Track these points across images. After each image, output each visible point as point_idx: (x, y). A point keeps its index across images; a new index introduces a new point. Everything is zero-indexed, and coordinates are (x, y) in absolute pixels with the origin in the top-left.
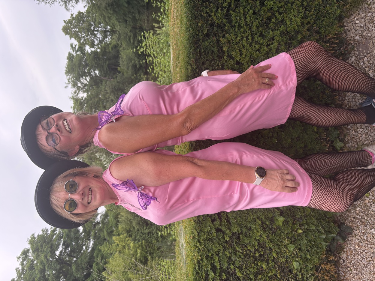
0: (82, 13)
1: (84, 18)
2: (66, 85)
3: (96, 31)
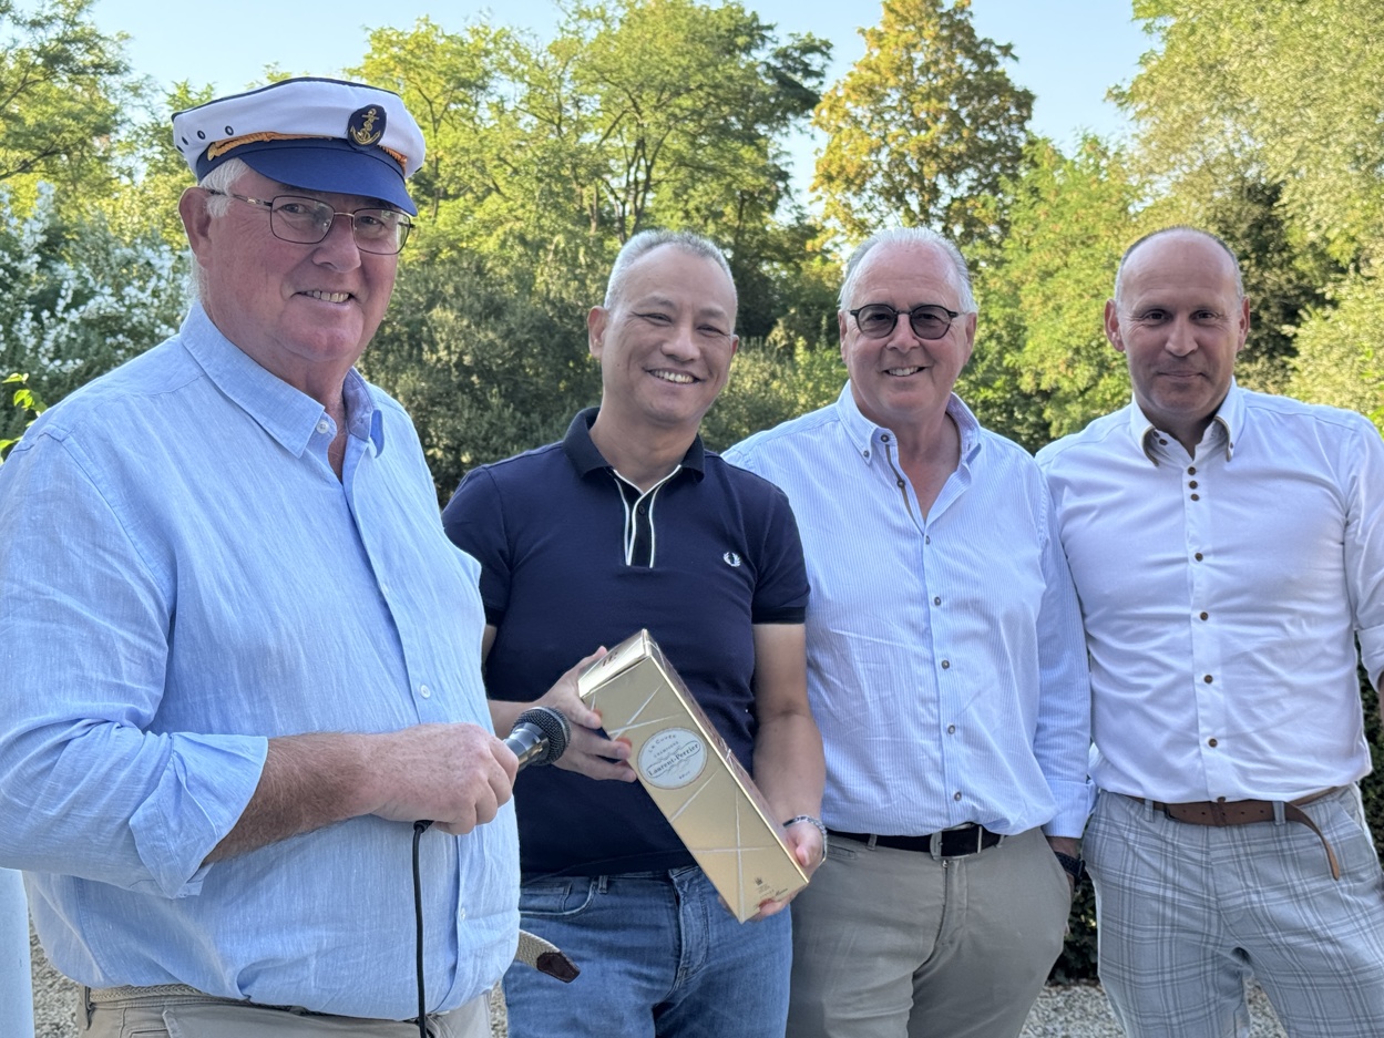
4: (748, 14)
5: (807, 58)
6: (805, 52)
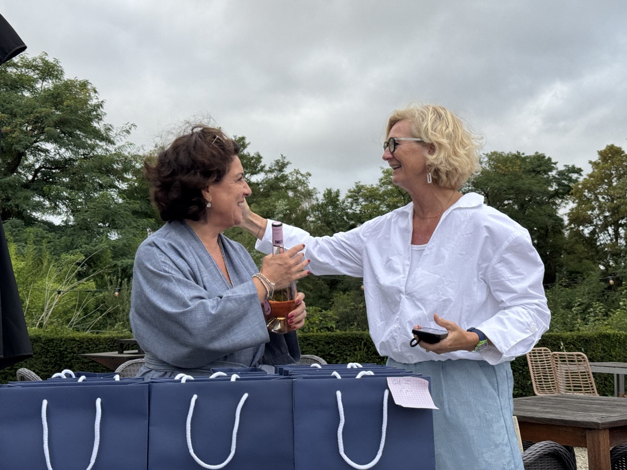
4: (546, 158)
5: (570, 175)
6: (570, 173)
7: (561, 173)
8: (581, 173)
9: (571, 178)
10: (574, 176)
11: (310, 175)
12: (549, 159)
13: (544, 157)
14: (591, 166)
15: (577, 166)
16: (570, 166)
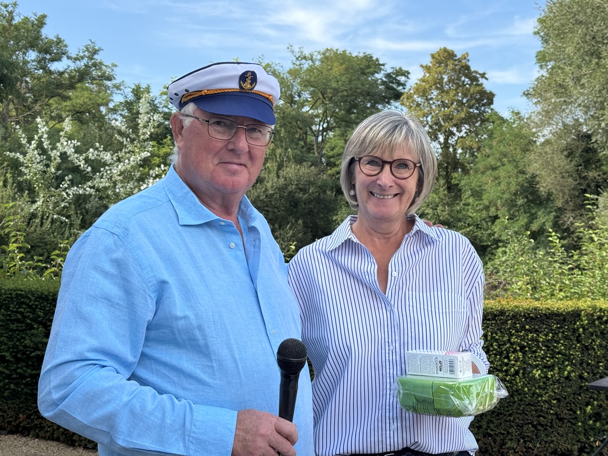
0: (491, 102)
1: (477, 109)
2: (297, 50)
3: (446, 140)
4: (374, 58)
5: (399, 78)
6: (398, 76)
7: (388, 76)
8: (409, 76)
9: (399, 81)
10: (402, 79)
11: (116, 66)
12: (377, 60)
13: (371, 57)
14: (421, 69)
15: (404, 69)
16: (398, 69)
